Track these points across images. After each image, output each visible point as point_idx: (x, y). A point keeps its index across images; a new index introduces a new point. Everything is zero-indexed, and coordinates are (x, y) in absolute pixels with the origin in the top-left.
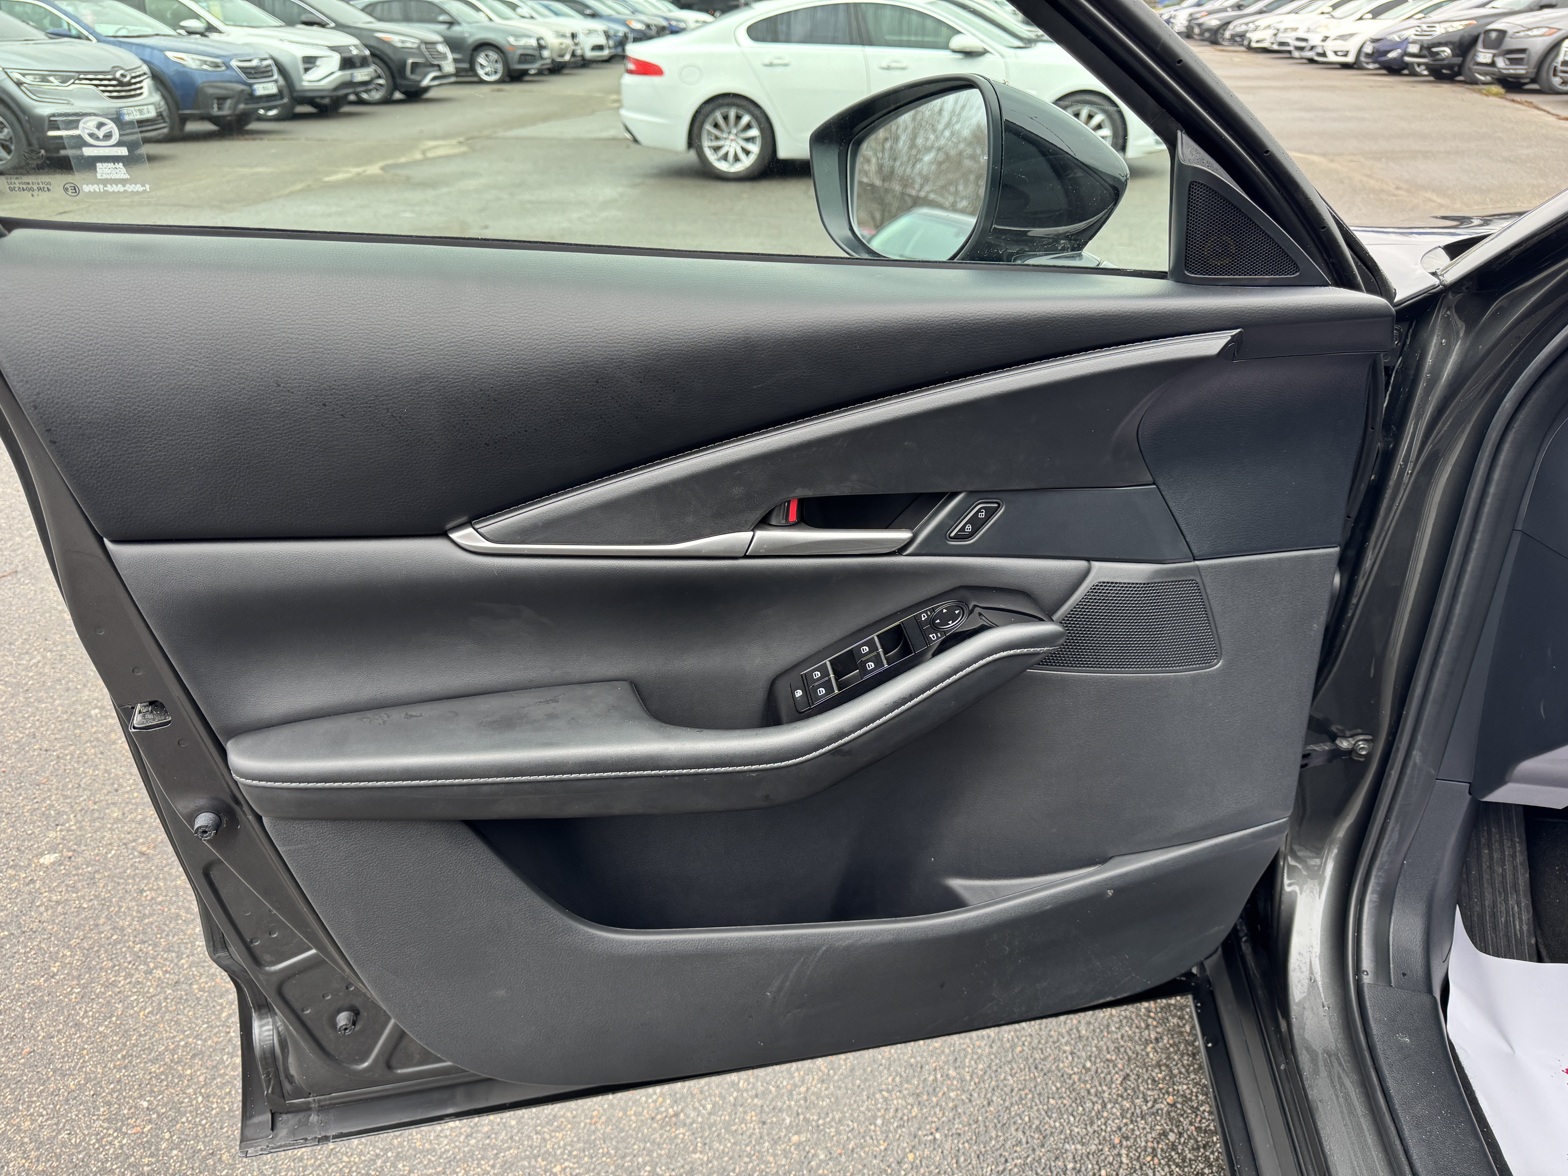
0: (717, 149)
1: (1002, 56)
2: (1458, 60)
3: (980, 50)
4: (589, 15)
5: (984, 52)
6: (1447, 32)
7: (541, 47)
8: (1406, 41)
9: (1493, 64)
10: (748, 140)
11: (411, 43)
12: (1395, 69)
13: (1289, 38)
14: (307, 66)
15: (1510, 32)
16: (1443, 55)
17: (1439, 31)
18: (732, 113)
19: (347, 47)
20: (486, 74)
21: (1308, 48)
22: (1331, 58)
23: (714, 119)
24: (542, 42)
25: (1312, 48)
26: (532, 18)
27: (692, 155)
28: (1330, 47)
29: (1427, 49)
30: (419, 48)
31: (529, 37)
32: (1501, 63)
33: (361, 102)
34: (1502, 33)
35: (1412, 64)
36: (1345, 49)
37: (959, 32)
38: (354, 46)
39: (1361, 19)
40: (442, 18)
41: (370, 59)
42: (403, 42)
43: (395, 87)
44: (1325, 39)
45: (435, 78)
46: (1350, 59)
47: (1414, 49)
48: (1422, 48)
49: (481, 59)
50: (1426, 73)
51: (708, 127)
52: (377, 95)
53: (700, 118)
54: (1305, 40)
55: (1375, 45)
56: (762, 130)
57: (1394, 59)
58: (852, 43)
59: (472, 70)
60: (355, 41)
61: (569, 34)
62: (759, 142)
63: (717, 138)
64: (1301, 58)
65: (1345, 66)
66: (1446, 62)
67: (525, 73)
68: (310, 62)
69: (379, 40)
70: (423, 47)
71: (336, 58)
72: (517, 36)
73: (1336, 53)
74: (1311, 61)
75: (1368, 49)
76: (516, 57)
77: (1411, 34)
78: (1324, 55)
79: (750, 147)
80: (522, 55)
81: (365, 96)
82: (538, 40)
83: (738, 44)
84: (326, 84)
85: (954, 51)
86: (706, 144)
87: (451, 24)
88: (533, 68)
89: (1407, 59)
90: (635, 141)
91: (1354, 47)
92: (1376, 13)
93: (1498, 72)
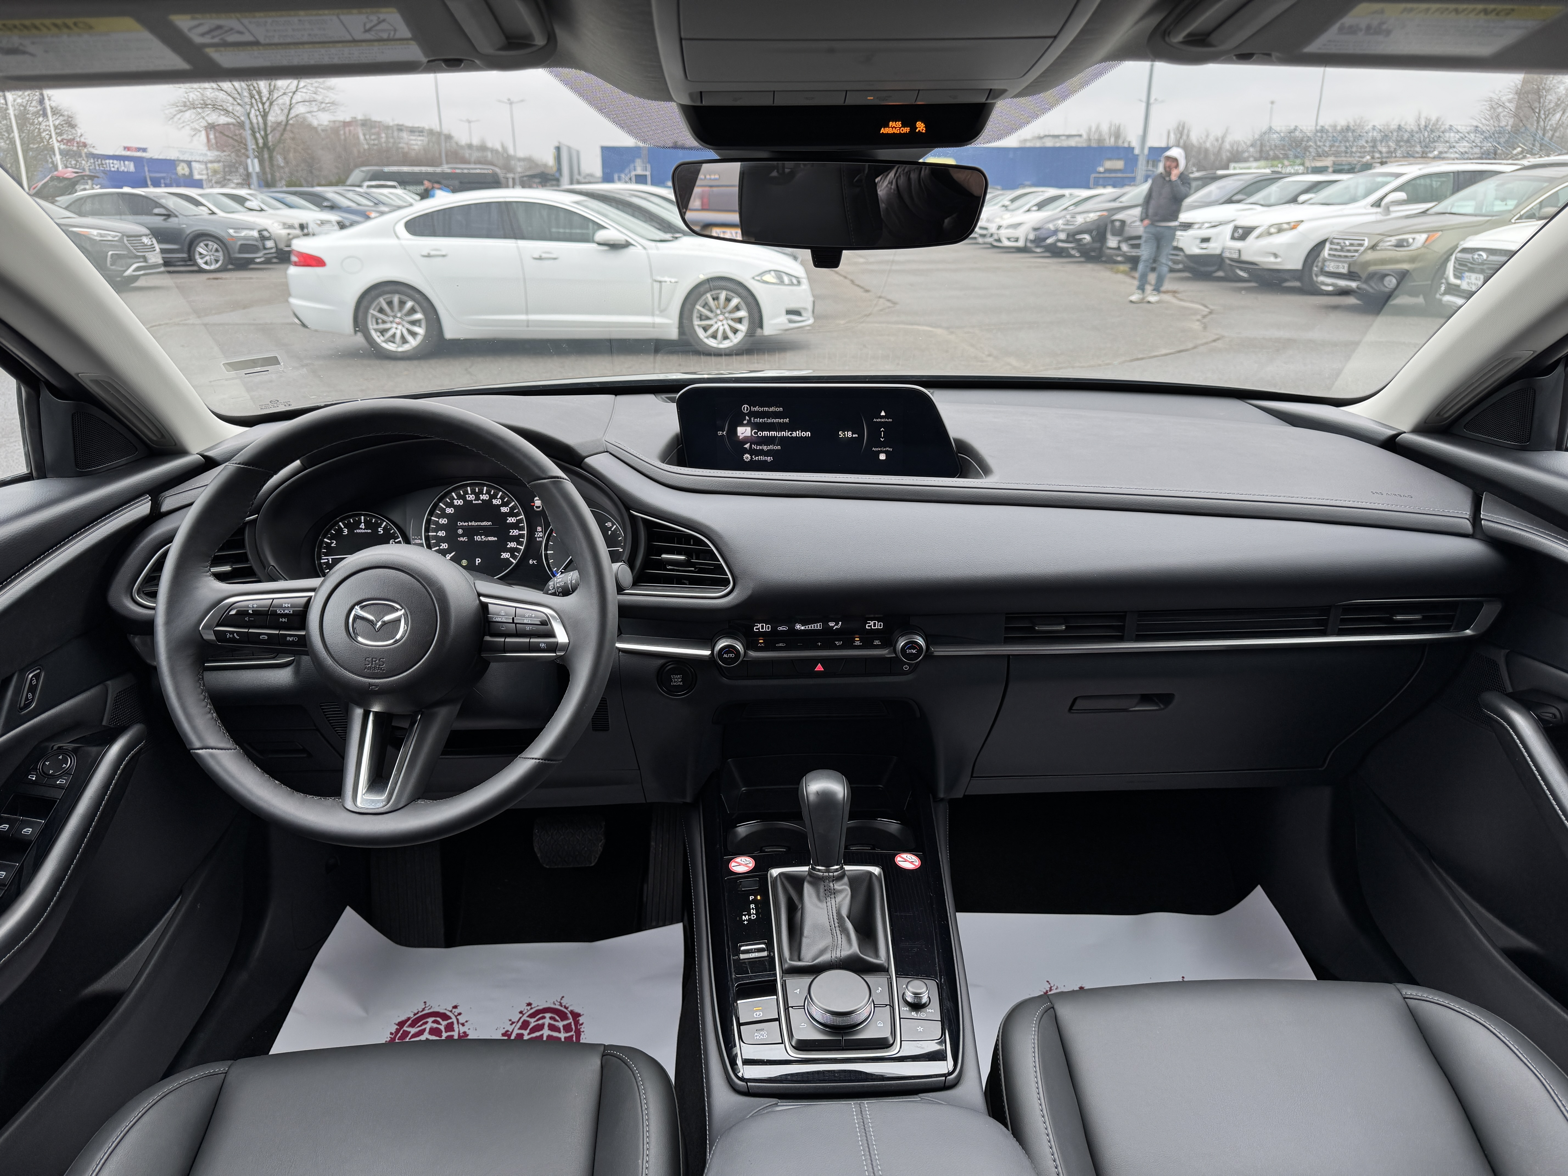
0: (383, 332)
1: (645, 248)
2: (1097, 245)
3: (624, 243)
4: (326, 207)
5: (627, 245)
6: (1086, 222)
7: (263, 238)
8: (1056, 232)
9: (1119, 248)
10: (413, 323)
11: (110, 236)
12: (1056, 252)
15: (1128, 222)
16: (1085, 241)
17: (1080, 220)
18: (396, 299)
20: (206, 263)
21: (989, 235)
22: (1006, 243)
23: (378, 304)
24: (265, 234)
25: (992, 235)
26: (262, 210)
27: (360, 338)
28: (1004, 233)
29: (1072, 236)
30: (121, 240)
31: (252, 229)
32: (1125, 247)
34: (1123, 222)
35: (1067, 248)
36: (1016, 235)
37: (604, 228)
39: (1029, 210)
40: (156, 211)
42: (101, 235)
44: (999, 227)
45: (138, 269)
46: (1021, 244)
47: (1062, 236)
48: (1068, 235)
49: (201, 249)
50: (1077, 255)
51: (373, 312)
53: (365, 303)
54: (986, 229)
55: (1037, 233)
56: (425, 313)
57: (1051, 244)
58: (505, 237)
59: (190, 260)
61: (297, 226)
62: (424, 324)
63: (384, 322)
64: (985, 243)
65: (1019, 250)
66: (1088, 247)
67: (252, 261)
70: (125, 239)
72: (237, 229)
73: (1009, 239)
75: (1032, 236)
76: (237, 247)
77: (1060, 223)
78: (999, 240)
79: (416, 329)
80: (242, 245)
82: (260, 232)
83: (398, 237)
85: (599, 244)
86: (372, 326)
87: (168, 216)
88: (259, 257)
89: (1060, 244)
90: (304, 325)
91: (1023, 234)
92: (1041, 206)
93: (1124, 255)
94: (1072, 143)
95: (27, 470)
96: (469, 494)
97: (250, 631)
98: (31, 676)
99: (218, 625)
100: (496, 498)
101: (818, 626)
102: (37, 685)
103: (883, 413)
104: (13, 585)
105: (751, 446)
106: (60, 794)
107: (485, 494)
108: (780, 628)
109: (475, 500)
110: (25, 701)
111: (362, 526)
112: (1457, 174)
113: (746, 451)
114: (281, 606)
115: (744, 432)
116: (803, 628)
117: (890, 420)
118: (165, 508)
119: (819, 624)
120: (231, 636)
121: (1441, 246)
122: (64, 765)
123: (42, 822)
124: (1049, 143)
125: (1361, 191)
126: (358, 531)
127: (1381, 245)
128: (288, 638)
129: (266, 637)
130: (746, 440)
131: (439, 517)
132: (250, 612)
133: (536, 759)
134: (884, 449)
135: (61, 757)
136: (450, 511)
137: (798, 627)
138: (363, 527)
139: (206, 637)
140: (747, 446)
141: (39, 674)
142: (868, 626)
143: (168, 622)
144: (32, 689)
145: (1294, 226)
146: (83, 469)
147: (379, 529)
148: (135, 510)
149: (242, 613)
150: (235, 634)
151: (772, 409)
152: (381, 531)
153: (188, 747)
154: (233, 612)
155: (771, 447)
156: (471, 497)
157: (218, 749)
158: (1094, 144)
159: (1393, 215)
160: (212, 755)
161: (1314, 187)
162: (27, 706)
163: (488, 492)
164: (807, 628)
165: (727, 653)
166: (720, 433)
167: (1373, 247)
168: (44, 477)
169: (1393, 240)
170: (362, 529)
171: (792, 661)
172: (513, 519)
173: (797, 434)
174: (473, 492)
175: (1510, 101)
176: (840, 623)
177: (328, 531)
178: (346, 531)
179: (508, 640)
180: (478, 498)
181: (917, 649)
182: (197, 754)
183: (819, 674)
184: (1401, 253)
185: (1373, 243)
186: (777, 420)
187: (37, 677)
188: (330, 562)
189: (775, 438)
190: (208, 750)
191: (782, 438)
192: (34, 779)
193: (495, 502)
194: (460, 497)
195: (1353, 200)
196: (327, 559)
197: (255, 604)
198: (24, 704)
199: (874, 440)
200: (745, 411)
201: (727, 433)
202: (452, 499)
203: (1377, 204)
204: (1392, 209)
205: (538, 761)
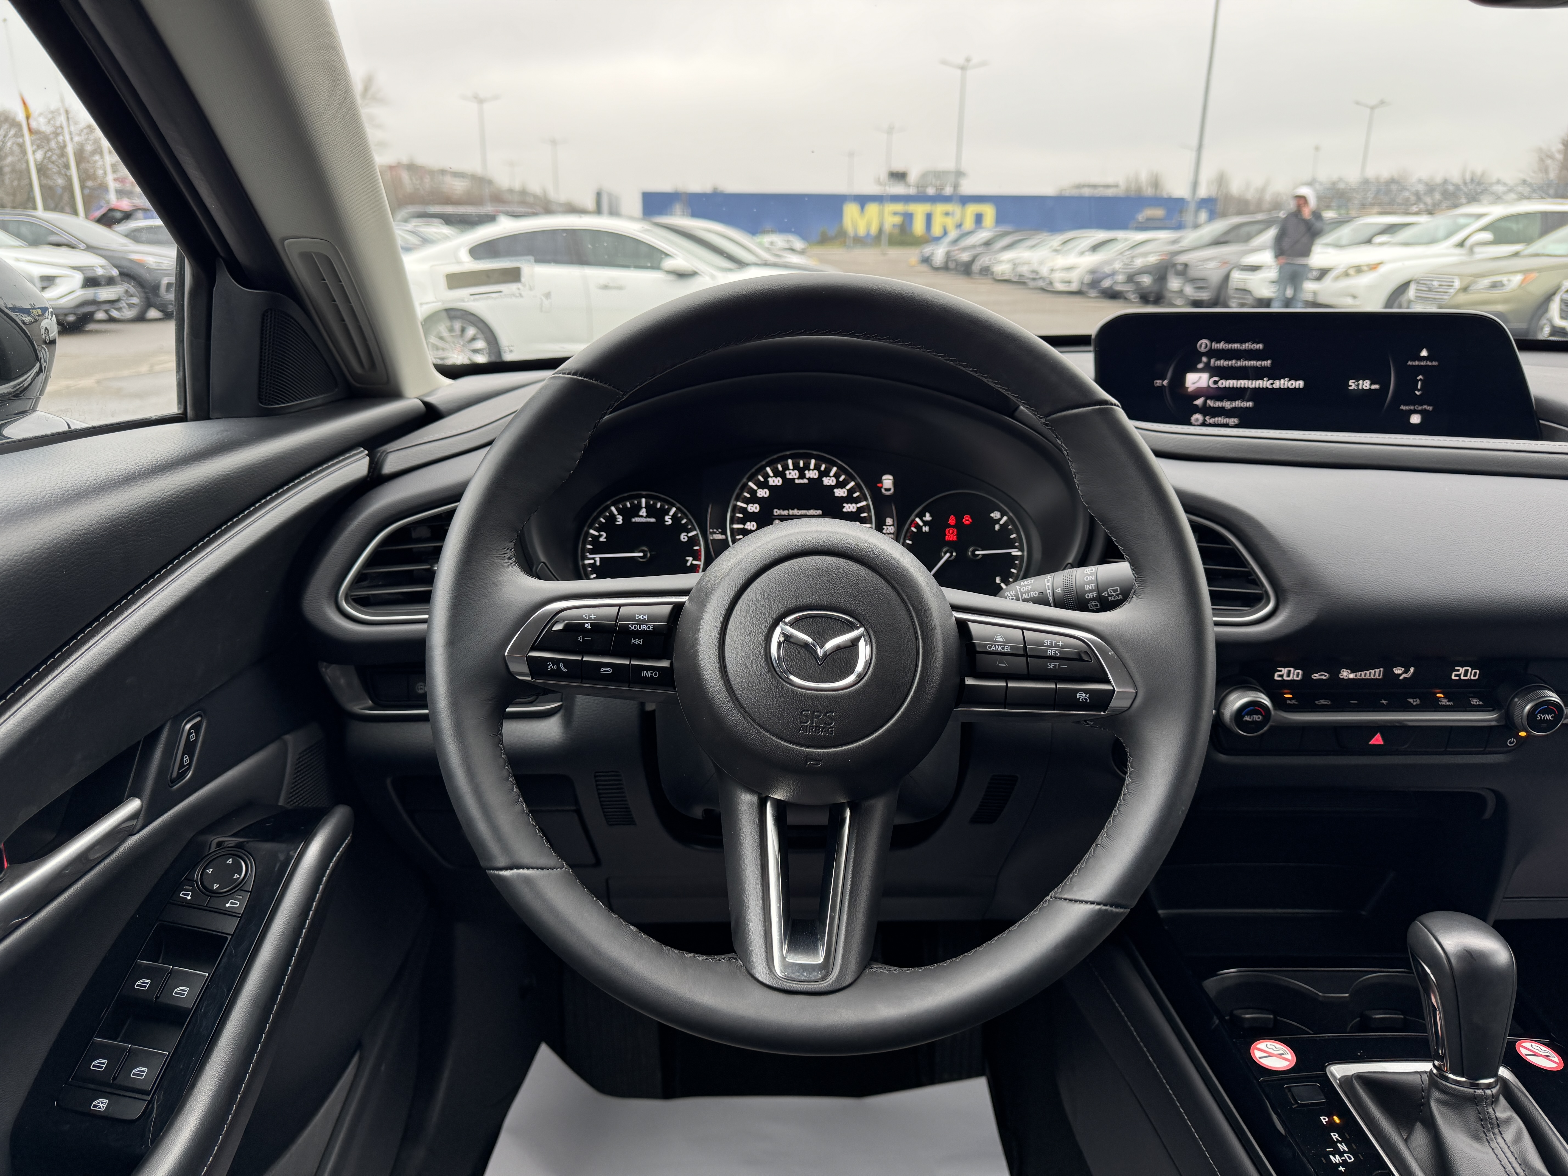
1: (712, 278)
2: (1158, 288)
3: (691, 272)
5: (694, 274)
6: (1145, 265)
8: (1113, 274)
9: (1181, 291)
13: (1024, 270)
14: (45, 284)
15: (1193, 265)
16: (1145, 284)
17: (1139, 263)
18: (457, 327)
19: (91, 268)
21: (1039, 278)
22: (1060, 287)
25: (1043, 279)
28: (1057, 276)
29: (1130, 279)
33: (112, 320)
34: (1186, 265)
36: (1069, 279)
37: (671, 257)
38: (99, 265)
39: (1082, 253)
41: (119, 279)
43: (149, 304)
44: (1053, 270)
46: (1076, 287)
47: (1120, 279)
48: (1126, 278)
52: (129, 314)
54: (1037, 272)
55: (1091, 276)
57: (1107, 288)
60: (103, 262)
64: (1035, 288)
65: (1073, 294)
66: (1148, 289)
68: (48, 281)
69: (131, 261)
71: (78, 278)
73: (1061, 282)
74: (1043, 290)
75: (1086, 279)
77: (1117, 266)
78: (1051, 283)
81: (115, 314)
84: (67, 302)
85: (669, 272)
89: (1119, 287)
91: (1076, 279)
92: (1095, 248)
93: (1186, 297)
94: (1110, 192)
95: (179, 408)
96: (789, 469)
97: (585, 659)
98: (188, 726)
99: (533, 649)
100: (827, 475)
101: (1375, 674)
102: (196, 741)
103: (1424, 353)
104: (176, 574)
105: (1205, 402)
106: (230, 926)
107: (813, 470)
108: (1316, 676)
109: (798, 478)
110: (180, 769)
111: (643, 512)
112: (1545, 215)
113: (1197, 410)
114: (632, 619)
115: (1196, 380)
116: (1352, 676)
117: (1435, 363)
118: (388, 468)
119: (1377, 671)
120: (555, 667)
121: (1538, 288)
122: (236, 876)
123: (204, 976)
124: (1087, 192)
125: (1441, 233)
126: (637, 520)
127: (1473, 287)
128: (645, 673)
129: (610, 670)
130: (1197, 394)
131: (747, 501)
132: (588, 626)
133: (1092, 903)
134: (1420, 408)
135: (230, 861)
136: (763, 493)
137: (1345, 674)
138: (645, 514)
139: (514, 667)
140: (1199, 402)
141: (200, 723)
142: (1456, 675)
143: (453, 641)
144: (189, 748)
145: (1374, 267)
146: (269, 405)
147: (667, 518)
148: (347, 468)
149: (574, 629)
150: (561, 665)
151: (1246, 346)
152: (668, 520)
153: (483, 864)
154: (559, 627)
155: (1238, 404)
156: (792, 474)
157: (537, 869)
158: (1133, 194)
159: (1478, 257)
160: (527, 880)
161: (1390, 229)
162: (181, 775)
163: (817, 467)
164: (1359, 677)
165: (1250, 714)
166: (1158, 383)
167: (1465, 289)
168: (207, 417)
169: (1486, 282)
170: (642, 516)
171: (1338, 729)
172: (851, 508)
173: (1283, 383)
174: (796, 467)
175: (1559, 152)
176: (1412, 670)
177: (596, 519)
178: (620, 520)
179: (1011, 684)
180: (802, 476)
181: (1554, 713)
182: (500, 877)
183: (1377, 751)
184: (1496, 294)
185: (1465, 283)
186: (1253, 363)
187: (196, 728)
188: (598, 564)
189: (1244, 390)
190: (521, 871)
191: (1257, 393)
192: (189, 898)
193: (828, 481)
194: (777, 474)
195: (1433, 241)
196: (593, 559)
197: (593, 613)
198: (178, 773)
199: (1405, 394)
200: (1203, 350)
201: (1170, 383)
202: (766, 476)
203: (1461, 244)
204: (1477, 249)
205: (1098, 907)
